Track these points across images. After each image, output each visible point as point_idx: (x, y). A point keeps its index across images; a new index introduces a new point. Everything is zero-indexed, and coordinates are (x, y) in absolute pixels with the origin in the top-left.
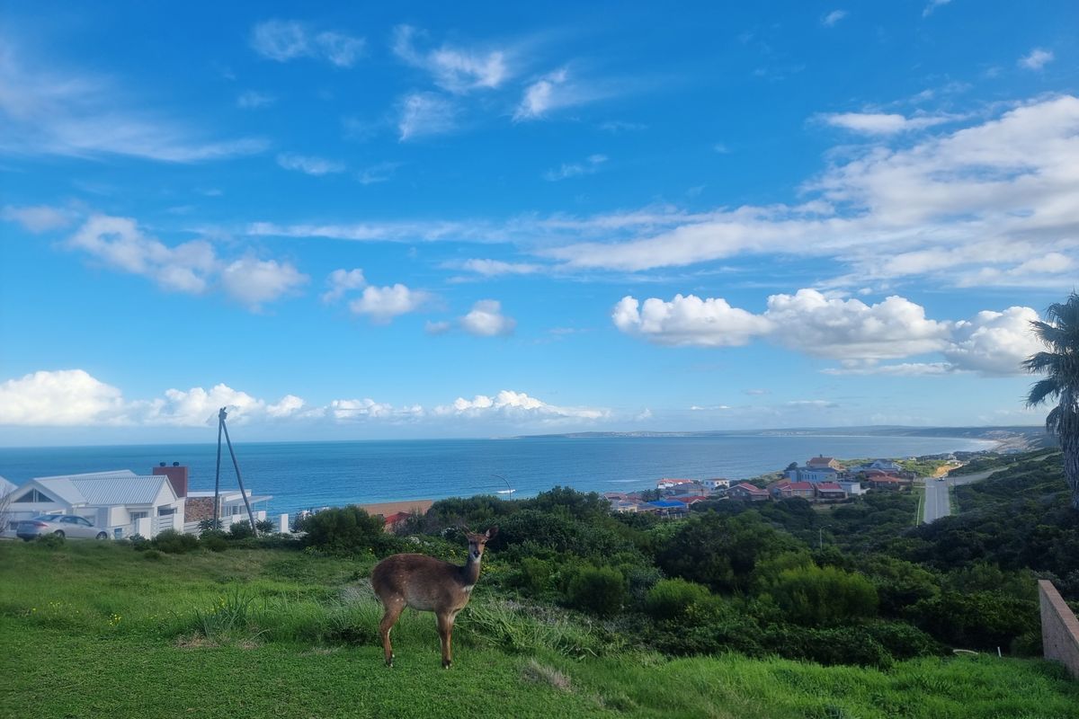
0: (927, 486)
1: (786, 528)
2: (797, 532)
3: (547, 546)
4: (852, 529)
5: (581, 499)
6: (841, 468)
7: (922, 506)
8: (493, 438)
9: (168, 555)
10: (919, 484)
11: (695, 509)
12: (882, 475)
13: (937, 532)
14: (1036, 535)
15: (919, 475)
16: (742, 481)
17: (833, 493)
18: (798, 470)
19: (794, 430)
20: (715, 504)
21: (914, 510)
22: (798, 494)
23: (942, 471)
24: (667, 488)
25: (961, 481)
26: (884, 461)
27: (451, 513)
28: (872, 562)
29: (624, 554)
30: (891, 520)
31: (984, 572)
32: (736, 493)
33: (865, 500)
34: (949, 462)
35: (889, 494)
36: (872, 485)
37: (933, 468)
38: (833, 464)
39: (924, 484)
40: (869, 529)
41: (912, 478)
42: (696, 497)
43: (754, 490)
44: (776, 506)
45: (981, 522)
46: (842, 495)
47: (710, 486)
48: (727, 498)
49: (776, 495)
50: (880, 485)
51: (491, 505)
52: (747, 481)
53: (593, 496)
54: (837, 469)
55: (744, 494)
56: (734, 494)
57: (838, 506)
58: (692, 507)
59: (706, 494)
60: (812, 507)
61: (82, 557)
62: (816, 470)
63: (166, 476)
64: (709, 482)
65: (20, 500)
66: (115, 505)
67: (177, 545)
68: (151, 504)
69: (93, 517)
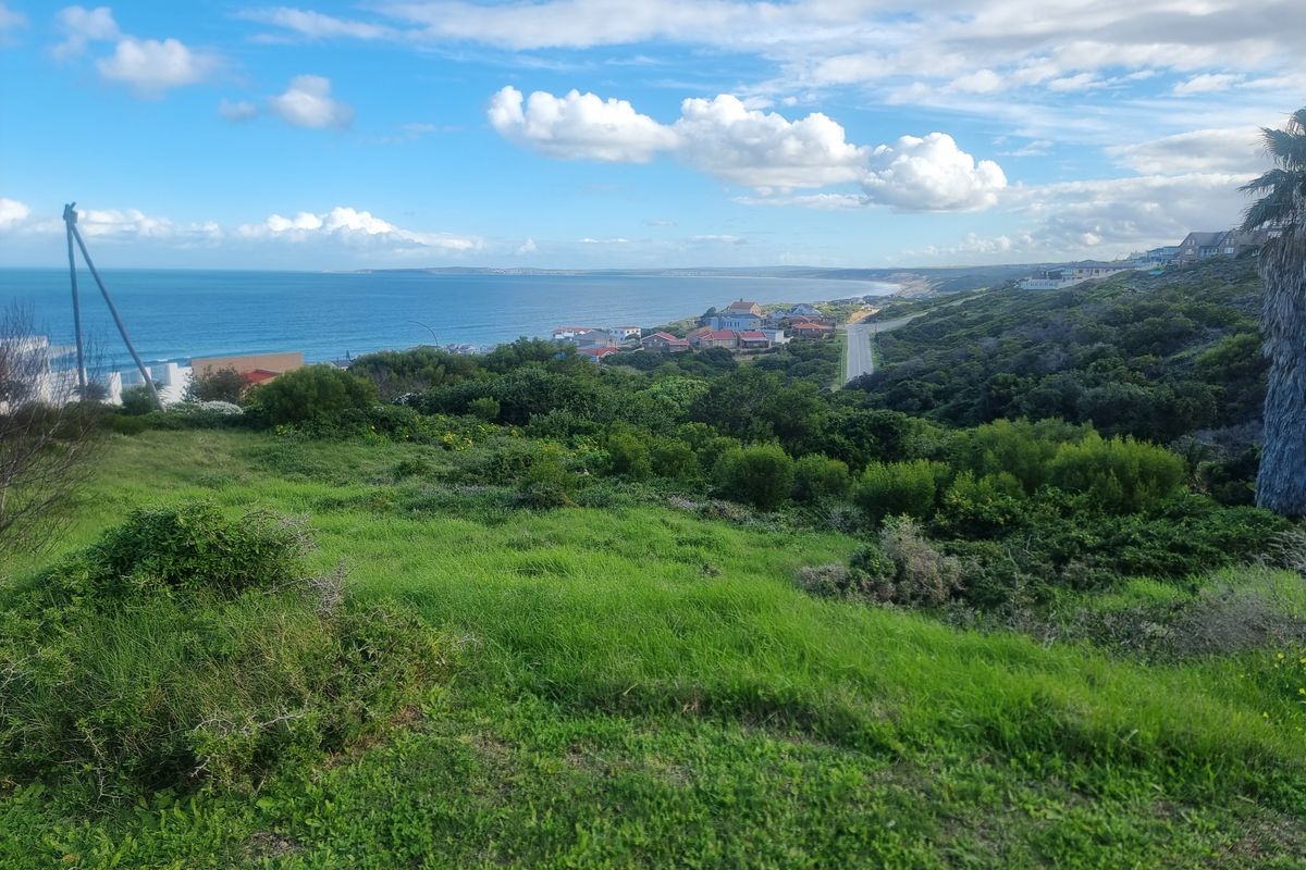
0: (848, 334)
6: (763, 313)
7: (845, 356)
10: (841, 331)
11: (606, 363)
12: (805, 322)
13: (880, 383)
14: (996, 385)
15: (839, 321)
16: (659, 329)
17: (756, 342)
18: (717, 315)
20: (629, 356)
21: (837, 359)
22: (720, 344)
23: (858, 318)
24: (567, 338)
25: (882, 327)
26: (806, 306)
30: (814, 371)
33: (788, 349)
34: (862, 308)
35: (813, 343)
36: (795, 333)
37: (847, 313)
38: (755, 310)
39: (846, 332)
41: (833, 325)
42: (604, 349)
43: (672, 340)
44: (697, 358)
45: (925, 372)
46: (766, 344)
47: (619, 336)
48: (643, 349)
49: (696, 345)
50: (804, 332)
51: (440, 362)
52: (663, 329)
54: (759, 315)
55: (661, 345)
56: (650, 345)
57: (761, 356)
58: (604, 360)
59: (616, 345)
60: (734, 358)
62: (737, 316)
64: (618, 331)
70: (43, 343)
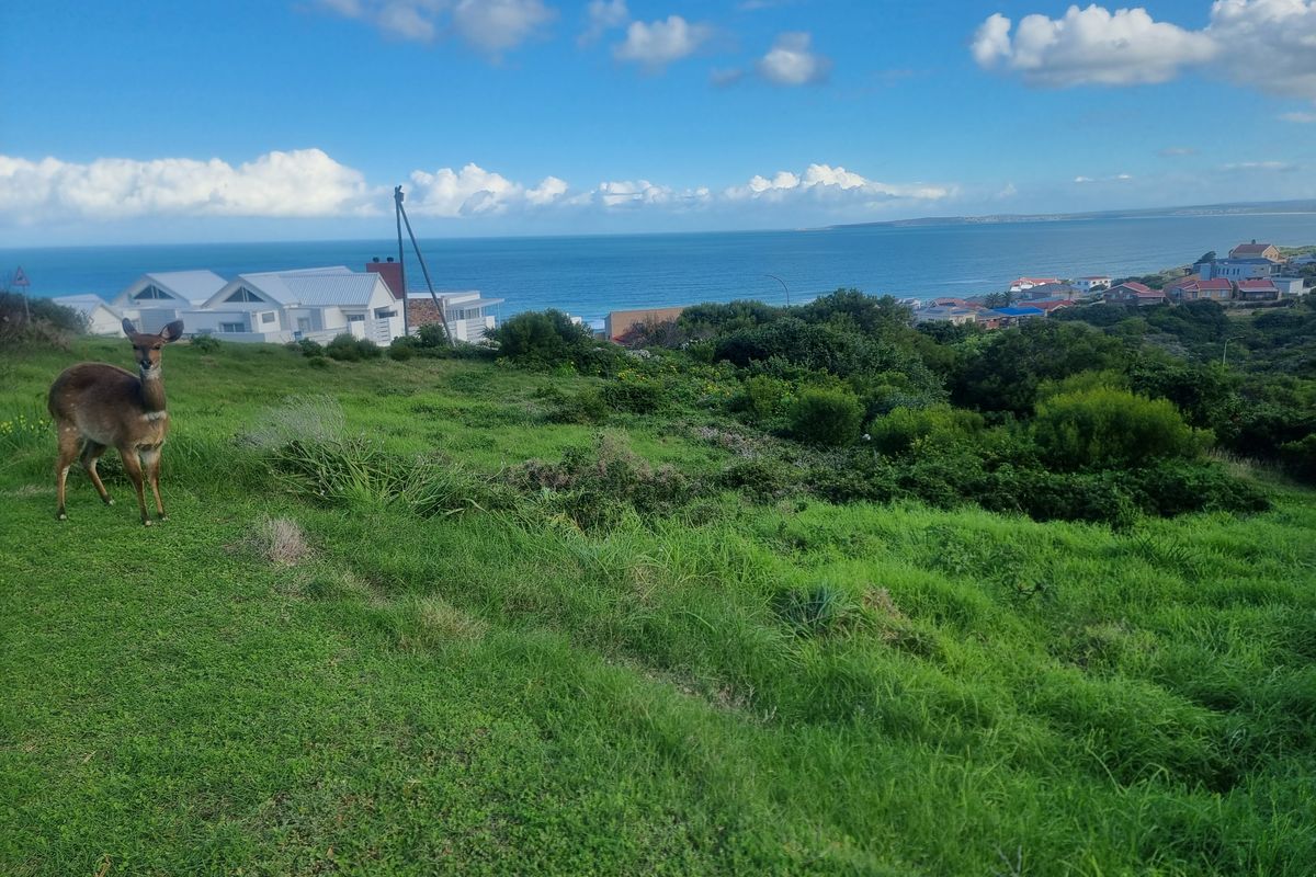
1: (1180, 340)
2: (1196, 346)
3: (799, 364)
4: (1278, 342)
5: (871, 305)
6: (1280, 258)
9: (338, 363)
11: (1054, 317)
16: (1130, 280)
17: (1259, 293)
18: (1214, 261)
20: (1084, 310)
22: (1208, 295)
24: (1023, 290)
27: (703, 322)
29: (891, 373)
32: (1118, 295)
33: (1306, 302)
38: (1270, 254)
40: (1303, 341)
42: (1061, 301)
43: (1144, 291)
44: (1173, 312)
46: (1275, 295)
47: (1083, 287)
48: (1103, 301)
49: (1174, 297)
52: (1136, 279)
53: (886, 301)
54: (1274, 259)
55: (1128, 297)
56: (1113, 297)
57: (1264, 311)
58: (1051, 315)
59: (1075, 297)
60: (1225, 312)
61: (237, 362)
62: (1241, 262)
63: (379, 275)
64: (1083, 282)
65: (229, 300)
66: (328, 306)
67: (351, 352)
68: (366, 306)
69: (307, 319)
70: (476, 296)
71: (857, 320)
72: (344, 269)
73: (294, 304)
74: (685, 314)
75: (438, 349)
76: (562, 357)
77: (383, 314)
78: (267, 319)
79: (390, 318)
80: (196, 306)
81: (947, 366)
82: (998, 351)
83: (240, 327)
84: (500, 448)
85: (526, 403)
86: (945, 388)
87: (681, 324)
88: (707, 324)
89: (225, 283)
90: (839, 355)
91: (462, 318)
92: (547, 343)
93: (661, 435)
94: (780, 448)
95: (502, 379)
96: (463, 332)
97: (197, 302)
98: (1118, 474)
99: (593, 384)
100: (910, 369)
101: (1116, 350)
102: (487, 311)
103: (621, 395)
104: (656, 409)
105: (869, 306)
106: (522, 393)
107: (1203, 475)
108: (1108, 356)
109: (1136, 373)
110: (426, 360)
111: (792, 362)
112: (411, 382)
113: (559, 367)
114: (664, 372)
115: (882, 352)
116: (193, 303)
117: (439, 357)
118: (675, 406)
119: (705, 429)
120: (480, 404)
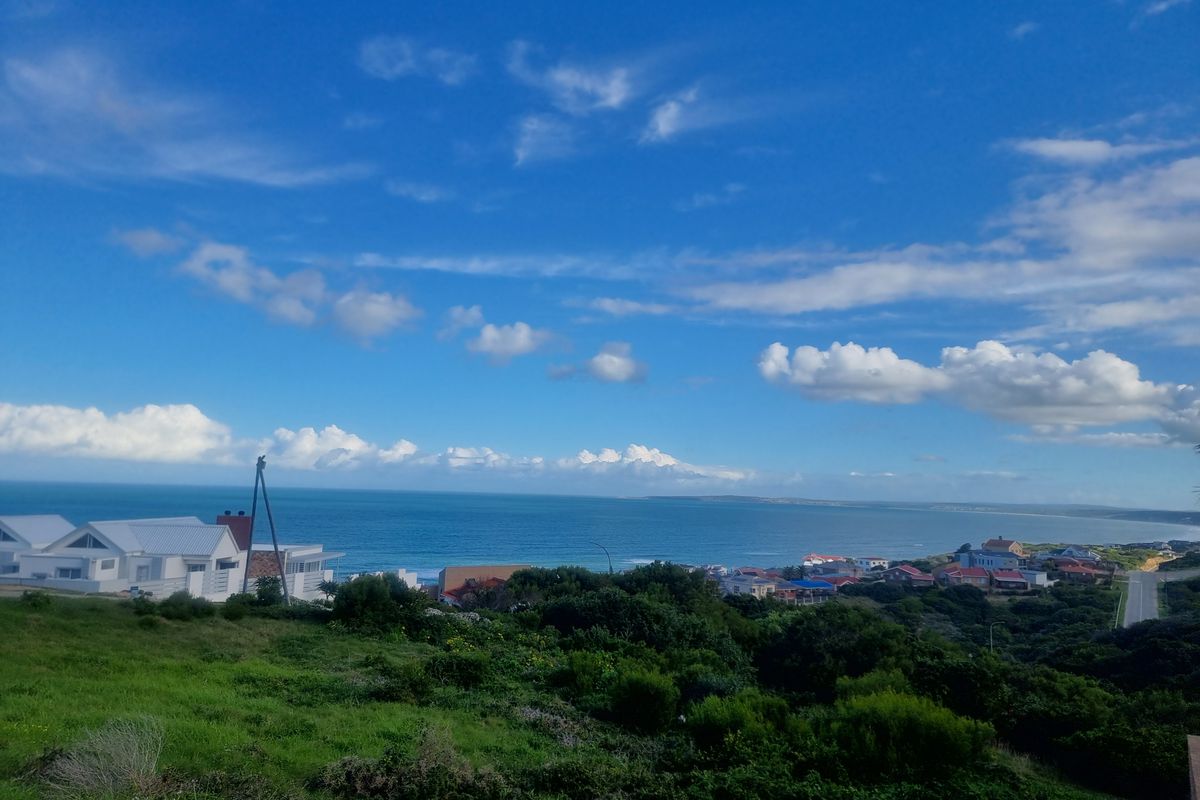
0: (1131, 581)
1: (952, 620)
2: (966, 626)
3: (619, 634)
4: (1035, 628)
5: (684, 577)
6: (1024, 553)
7: (1123, 606)
8: (621, 497)
9: (170, 623)
10: (1121, 578)
11: (845, 593)
12: (1074, 564)
15: (1121, 566)
16: (903, 563)
17: (1013, 583)
18: (971, 552)
19: (973, 506)
20: (867, 587)
21: (1112, 609)
22: (970, 581)
23: (1151, 564)
24: (814, 565)
25: (1173, 577)
26: (1079, 548)
27: (531, 585)
28: (1033, 676)
29: (703, 650)
30: (1083, 619)
31: (1164, 701)
32: (895, 576)
33: (1052, 593)
34: (1161, 553)
35: (1083, 588)
36: (1062, 575)
37: (1140, 559)
38: (1015, 549)
39: (1127, 578)
40: (1055, 628)
41: (1113, 570)
42: (847, 578)
43: (916, 574)
44: (942, 594)
45: (1190, 630)
46: (1024, 586)
47: (864, 566)
48: (883, 581)
49: (942, 581)
50: (1072, 576)
52: (909, 563)
54: (1019, 554)
55: (904, 578)
56: (892, 578)
57: (1019, 598)
58: (841, 590)
59: (859, 575)
60: (986, 597)
61: (63, 621)
62: (993, 554)
63: (227, 526)
64: (864, 562)
65: (73, 545)
66: (172, 555)
67: (185, 610)
68: (209, 556)
69: (147, 567)
70: (318, 550)
71: (673, 591)
72: (193, 520)
73: (136, 552)
74: (515, 576)
75: (272, 609)
76: (395, 621)
77: (224, 564)
78: (105, 566)
79: (231, 570)
80: (37, 550)
81: (752, 640)
82: (798, 631)
83: (76, 573)
84: (320, 736)
85: (353, 672)
86: (752, 664)
87: (511, 586)
88: (535, 587)
89: (73, 528)
90: (656, 627)
91: (301, 571)
92: (381, 607)
93: (484, 715)
94: (600, 734)
95: (331, 644)
96: (301, 588)
97: (38, 546)
98: (916, 787)
99: (421, 651)
100: (720, 643)
101: (900, 637)
102: (326, 566)
103: (448, 667)
104: (482, 682)
105: (681, 578)
106: (350, 660)
107: (992, 792)
108: (893, 642)
109: (919, 659)
110: (259, 620)
111: (612, 633)
112: (240, 645)
113: (389, 631)
114: (491, 640)
115: (694, 626)
116: (35, 546)
117: (272, 617)
118: (500, 679)
119: (528, 709)
120: (305, 673)
